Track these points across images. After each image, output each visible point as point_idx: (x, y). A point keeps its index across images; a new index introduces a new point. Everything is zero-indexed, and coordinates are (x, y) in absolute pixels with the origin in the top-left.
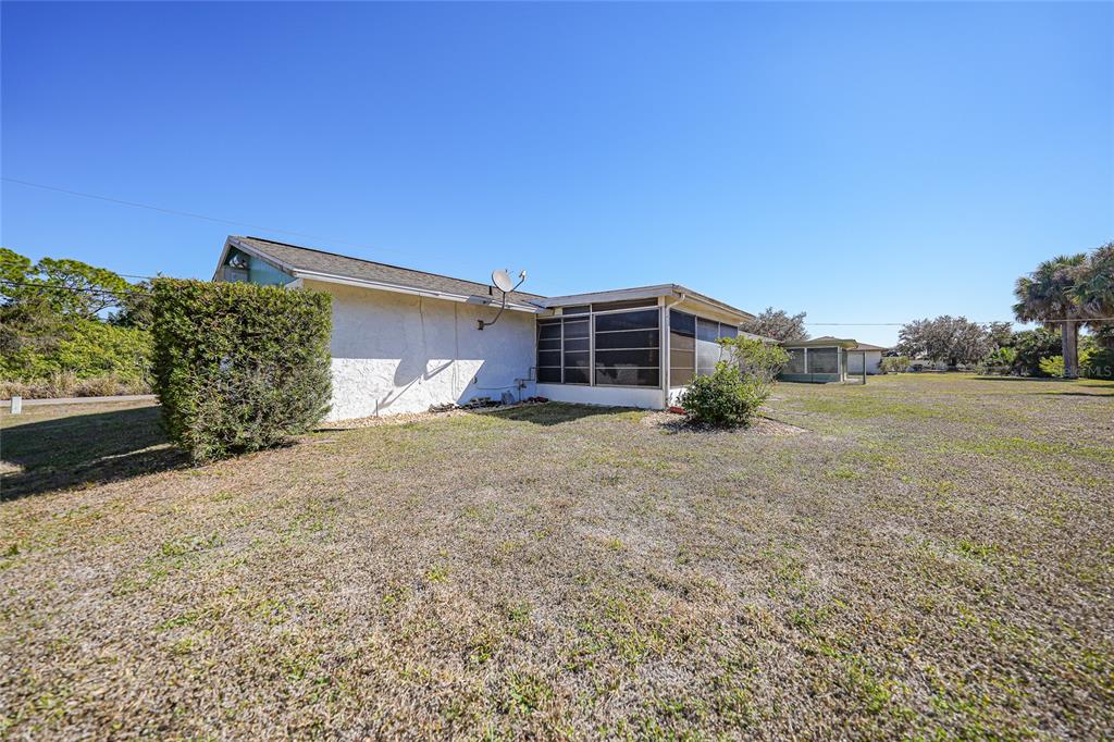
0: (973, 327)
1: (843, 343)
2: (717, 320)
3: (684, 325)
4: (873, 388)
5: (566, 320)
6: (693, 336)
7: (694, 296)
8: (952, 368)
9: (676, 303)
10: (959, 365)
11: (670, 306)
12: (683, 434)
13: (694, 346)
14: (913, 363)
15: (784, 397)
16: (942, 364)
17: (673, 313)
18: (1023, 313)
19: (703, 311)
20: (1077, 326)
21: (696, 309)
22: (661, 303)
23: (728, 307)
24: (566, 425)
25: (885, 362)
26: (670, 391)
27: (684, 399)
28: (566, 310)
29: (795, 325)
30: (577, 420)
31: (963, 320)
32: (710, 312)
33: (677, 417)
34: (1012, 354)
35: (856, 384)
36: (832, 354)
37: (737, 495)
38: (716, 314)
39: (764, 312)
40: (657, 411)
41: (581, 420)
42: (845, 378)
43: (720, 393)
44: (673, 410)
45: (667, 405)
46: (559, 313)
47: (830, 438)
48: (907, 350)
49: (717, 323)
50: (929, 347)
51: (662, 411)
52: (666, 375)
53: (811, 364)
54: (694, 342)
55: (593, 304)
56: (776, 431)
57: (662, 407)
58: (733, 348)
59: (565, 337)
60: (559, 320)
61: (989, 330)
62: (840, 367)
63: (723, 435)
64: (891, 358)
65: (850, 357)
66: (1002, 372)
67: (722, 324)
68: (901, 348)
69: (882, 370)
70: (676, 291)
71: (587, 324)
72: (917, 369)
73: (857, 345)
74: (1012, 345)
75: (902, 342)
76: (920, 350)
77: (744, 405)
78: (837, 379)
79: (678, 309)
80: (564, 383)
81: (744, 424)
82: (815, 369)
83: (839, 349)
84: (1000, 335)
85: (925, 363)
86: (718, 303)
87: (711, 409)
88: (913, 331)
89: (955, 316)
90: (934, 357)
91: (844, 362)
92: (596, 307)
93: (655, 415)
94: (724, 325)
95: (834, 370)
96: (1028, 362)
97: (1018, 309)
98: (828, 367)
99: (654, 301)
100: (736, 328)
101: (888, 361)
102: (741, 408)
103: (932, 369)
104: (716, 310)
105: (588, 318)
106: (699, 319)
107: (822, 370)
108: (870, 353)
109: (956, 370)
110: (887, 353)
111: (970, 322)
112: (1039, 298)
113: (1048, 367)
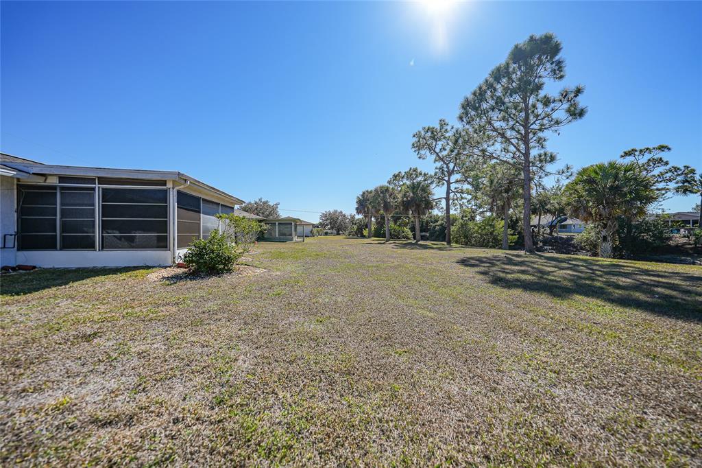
0: (344, 216)
1: (295, 221)
2: (219, 202)
3: (190, 203)
4: (307, 244)
5: (62, 188)
6: (199, 212)
7: (196, 183)
8: (338, 234)
9: (182, 187)
10: (341, 232)
11: (176, 188)
12: (182, 283)
13: (200, 219)
14: (325, 231)
15: (261, 251)
16: (335, 232)
17: (179, 192)
18: (359, 211)
19: (207, 195)
20: (371, 217)
21: (200, 192)
22: (169, 185)
23: (226, 194)
24: (52, 291)
25: (314, 231)
26: (177, 252)
27: (185, 257)
28: (62, 179)
29: (274, 209)
30: (71, 284)
31: (341, 212)
32: (213, 196)
33: (181, 271)
34: (356, 227)
35: (300, 242)
36: (289, 226)
37: (207, 322)
38: (218, 198)
39: (257, 201)
40: (166, 267)
41: (76, 284)
42: (296, 239)
43: (212, 251)
44: (179, 266)
45: (174, 262)
46: (53, 181)
47: (278, 273)
48: (322, 225)
49: (218, 204)
50: (331, 223)
51: (170, 267)
52: (174, 239)
53: (279, 231)
54: (200, 216)
55: (99, 178)
56: (250, 273)
57: (170, 263)
58: (228, 221)
59: (62, 204)
60: (54, 188)
61: (349, 217)
62: (294, 233)
63: (213, 280)
64: (316, 228)
65: (298, 227)
66: (353, 235)
67: (222, 205)
68: (320, 224)
69: (312, 234)
70: (182, 178)
71: (93, 195)
72: (326, 234)
73: (301, 221)
74: (356, 224)
75: (321, 221)
76: (327, 225)
77: (229, 258)
78: (292, 240)
79: (186, 191)
80: (61, 250)
81: (229, 271)
82: (281, 234)
83: (293, 224)
84: (352, 220)
85: (329, 231)
86: (219, 191)
87: (205, 263)
88: (324, 216)
89: (339, 211)
90: (332, 228)
91: (295, 230)
92: (102, 180)
93: (163, 270)
94: (222, 206)
95: (291, 235)
96: (359, 233)
97: (357, 209)
98: (288, 234)
99: (164, 183)
100: (232, 208)
101: (315, 230)
102: (228, 260)
103: (331, 234)
104: (217, 195)
105: (93, 189)
106: (204, 200)
107: (285, 235)
108: (307, 226)
110: (315, 226)
111: (344, 213)
112: (362, 205)
113: (365, 232)
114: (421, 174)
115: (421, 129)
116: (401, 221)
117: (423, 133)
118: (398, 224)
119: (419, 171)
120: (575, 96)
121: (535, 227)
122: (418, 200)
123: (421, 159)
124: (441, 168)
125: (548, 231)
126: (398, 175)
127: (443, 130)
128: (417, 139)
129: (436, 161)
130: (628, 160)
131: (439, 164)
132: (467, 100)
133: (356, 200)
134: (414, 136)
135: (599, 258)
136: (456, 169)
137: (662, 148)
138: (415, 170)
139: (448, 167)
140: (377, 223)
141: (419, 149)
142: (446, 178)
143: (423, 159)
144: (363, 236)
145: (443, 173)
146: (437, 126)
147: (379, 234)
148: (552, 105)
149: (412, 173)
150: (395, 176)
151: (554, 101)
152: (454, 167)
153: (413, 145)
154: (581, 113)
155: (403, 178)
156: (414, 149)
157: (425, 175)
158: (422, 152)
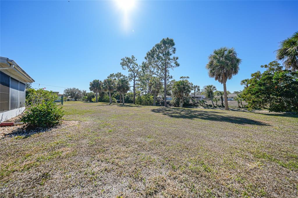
0: (80, 91)
6: (9, 86)
8: (76, 100)
9: (3, 69)
10: (77, 99)
13: (9, 91)
14: (67, 99)
16: (73, 99)
18: (91, 89)
21: (10, 73)
31: (78, 89)
34: (87, 97)
48: (66, 95)
49: (18, 81)
50: (71, 95)
54: (9, 89)
61: (83, 92)
66: (85, 101)
67: (20, 82)
68: (64, 95)
72: (68, 100)
74: (86, 95)
75: (65, 93)
76: (69, 95)
79: (3, 72)
84: (84, 93)
85: (70, 99)
88: (67, 90)
89: (76, 88)
90: (72, 97)
96: (89, 99)
100: (25, 84)
106: (12, 78)
109: (77, 100)
111: (79, 90)
112: (93, 86)
113: (93, 100)
114: (122, 75)
115: (125, 58)
116: (114, 95)
117: (125, 59)
118: (113, 96)
119: (122, 74)
120: (177, 60)
121: (158, 98)
122: (123, 86)
123: (124, 70)
124: (131, 75)
125: (162, 99)
126: (113, 75)
127: (133, 60)
128: (123, 61)
129: (129, 71)
130: (181, 79)
131: (130, 73)
132: (149, 53)
133: (89, 84)
134: (122, 60)
135: (180, 108)
136: (137, 76)
137: (188, 77)
138: (120, 74)
139: (134, 74)
140: (100, 95)
141: (123, 65)
142: (134, 79)
143: (125, 70)
144: (91, 101)
145: (132, 76)
146: (131, 58)
147: (101, 100)
148: (171, 61)
149: (119, 75)
150: (111, 75)
151: (171, 59)
152: (136, 75)
153: (121, 63)
154: (179, 65)
155: (114, 76)
156: (121, 65)
157: (124, 76)
158: (124, 67)
